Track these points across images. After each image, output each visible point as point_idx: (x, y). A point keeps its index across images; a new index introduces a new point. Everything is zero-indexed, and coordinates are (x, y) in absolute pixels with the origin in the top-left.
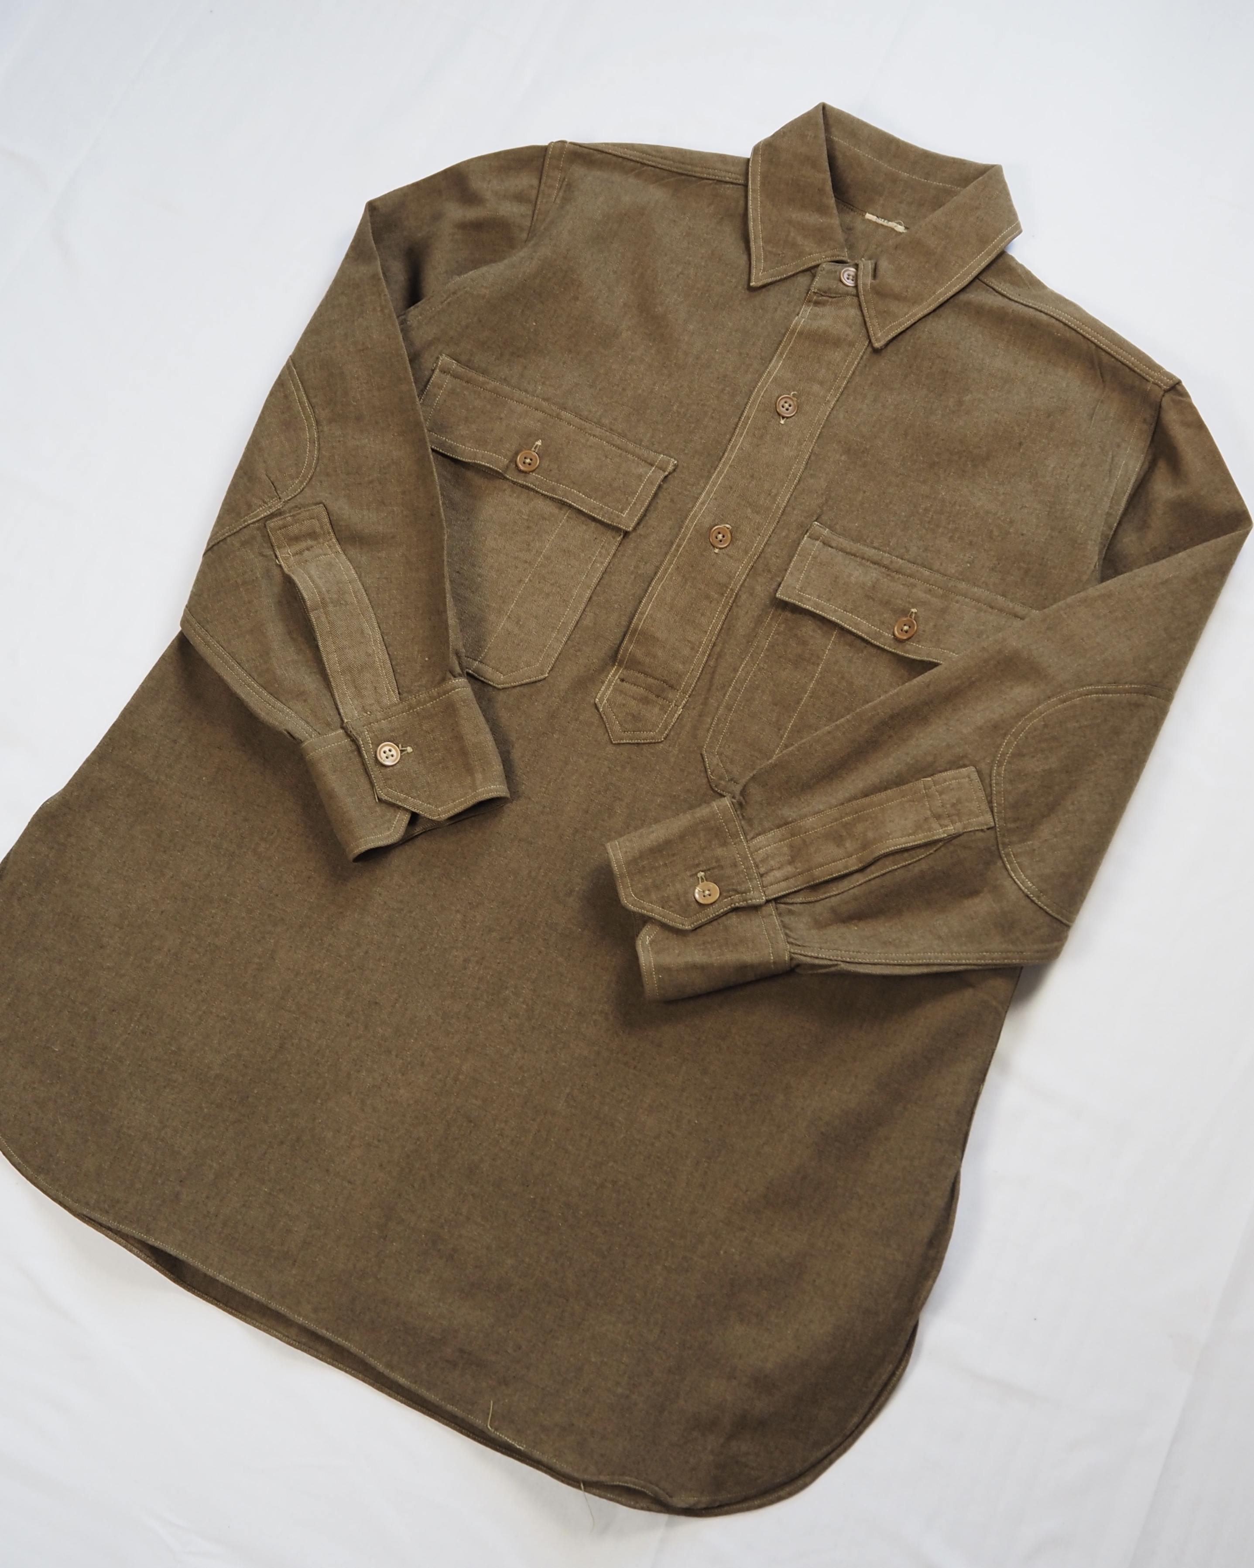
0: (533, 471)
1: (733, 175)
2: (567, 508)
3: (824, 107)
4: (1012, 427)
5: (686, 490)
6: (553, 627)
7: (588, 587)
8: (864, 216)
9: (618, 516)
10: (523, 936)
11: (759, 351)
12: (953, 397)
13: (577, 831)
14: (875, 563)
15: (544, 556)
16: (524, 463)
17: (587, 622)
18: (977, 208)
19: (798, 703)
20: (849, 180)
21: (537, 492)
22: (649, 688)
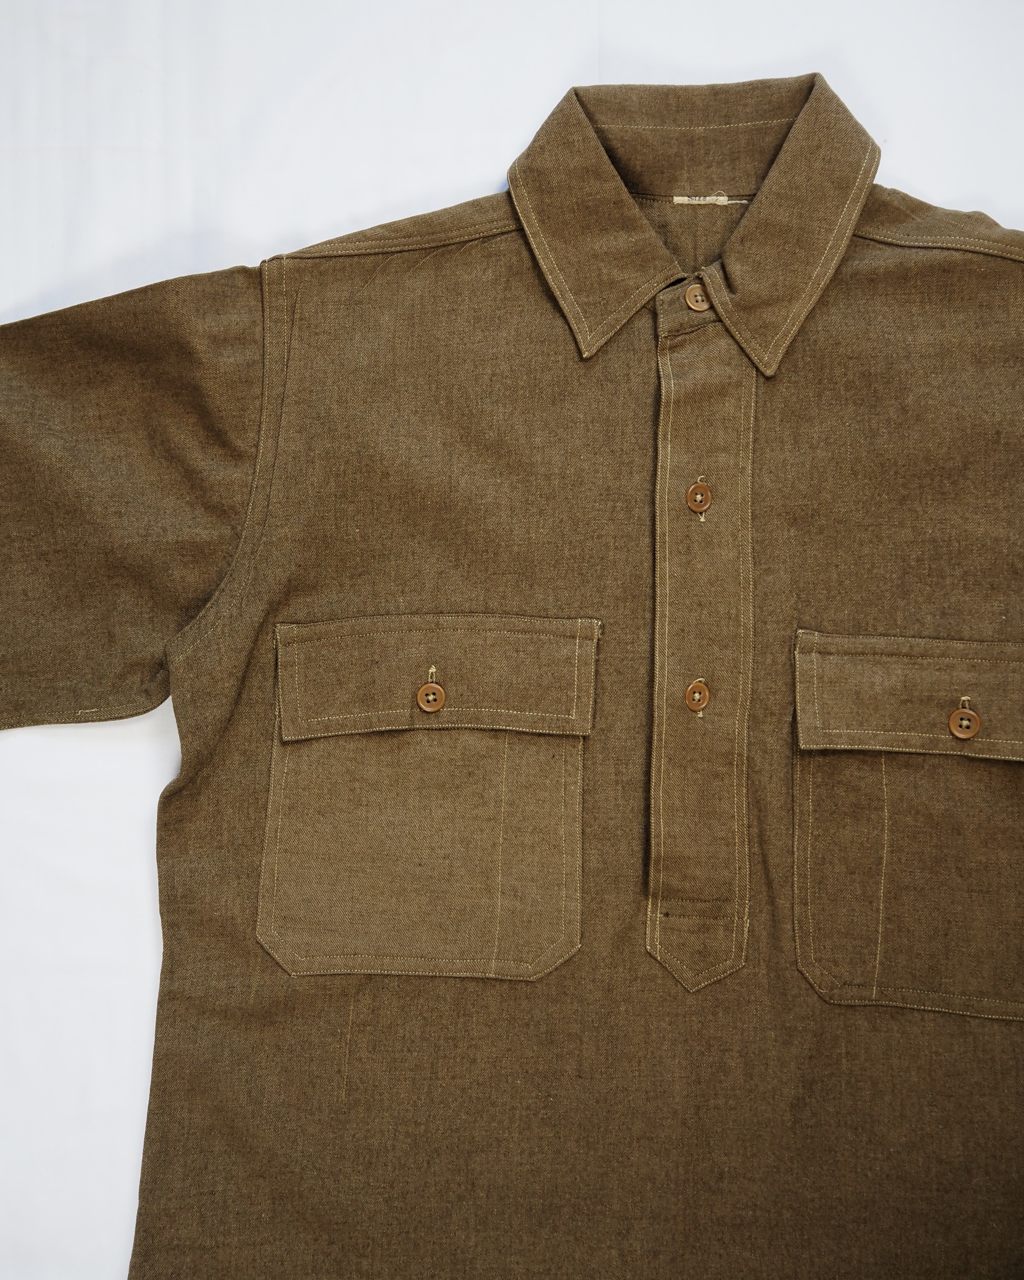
0: (442, 708)
1: (501, 224)
2: (504, 734)
3: (576, 93)
4: (980, 418)
5: (627, 652)
6: (558, 885)
7: (574, 820)
8: (671, 202)
9: (568, 722)
10: (694, 1247)
11: (633, 439)
12: (892, 405)
13: (698, 1108)
14: (891, 655)
15: (506, 803)
16: (428, 701)
17: (594, 864)
18: (819, 147)
19: (880, 863)
20: (638, 168)
21: (458, 729)
22: (702, 914)
